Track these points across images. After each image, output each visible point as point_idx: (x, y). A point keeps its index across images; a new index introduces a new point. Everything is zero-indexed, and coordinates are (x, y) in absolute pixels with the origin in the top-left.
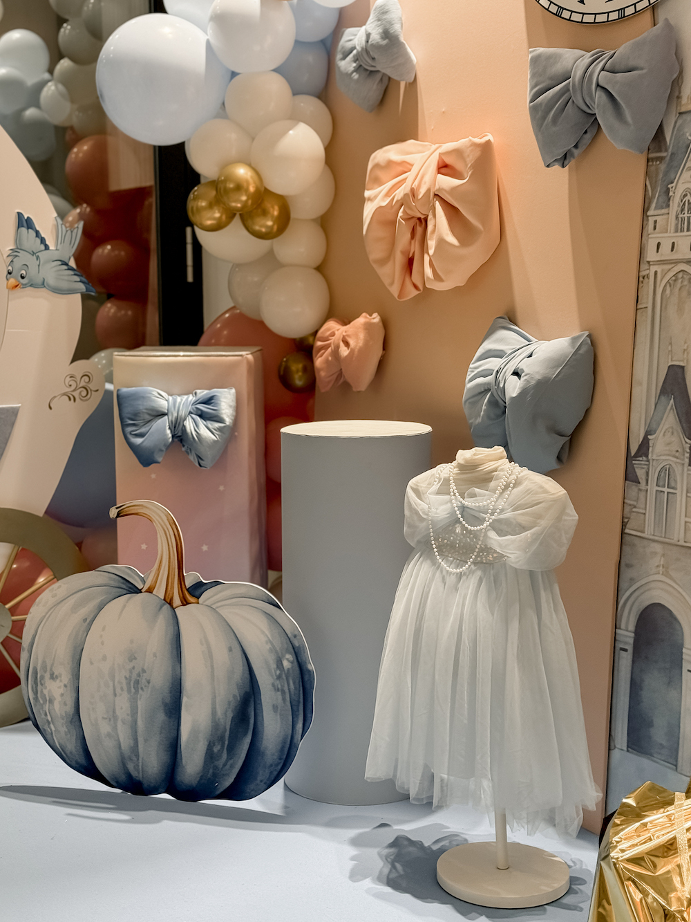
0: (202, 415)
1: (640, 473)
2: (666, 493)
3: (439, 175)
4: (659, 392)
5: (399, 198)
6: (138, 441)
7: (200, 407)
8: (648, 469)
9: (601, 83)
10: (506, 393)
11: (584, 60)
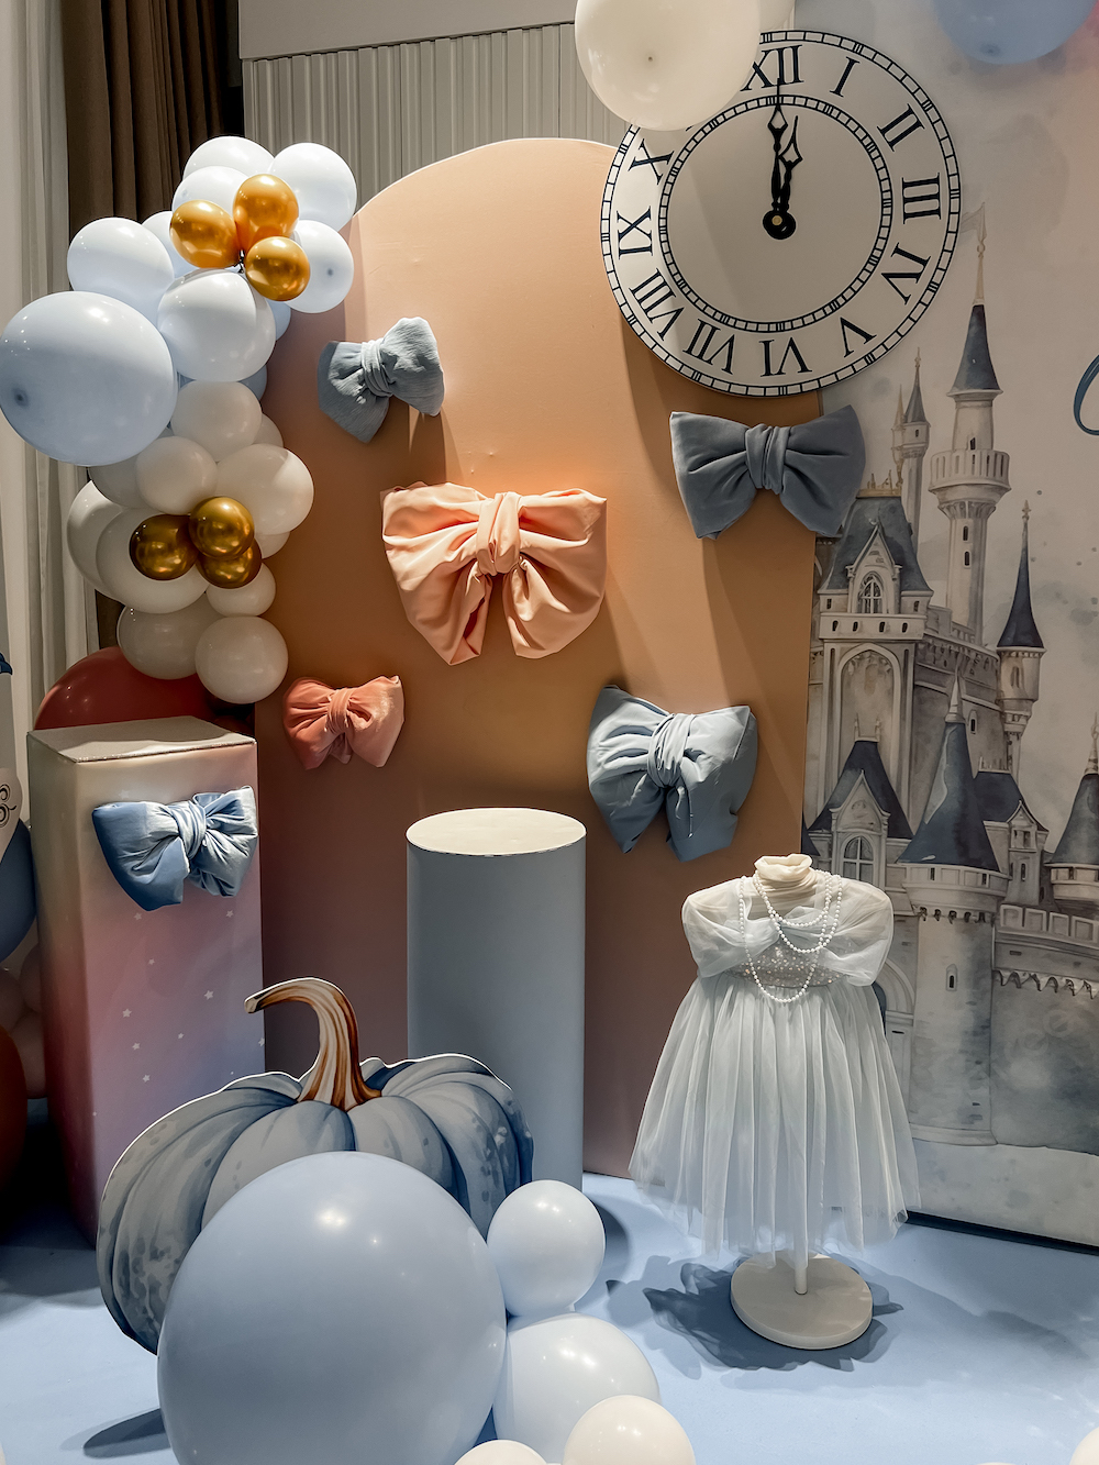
0: (222, 828)
1: (821, 845)
2: (858, 865)
3: (521, 531)
4: (842, 766)
5: (471, 553)
6: (147, 878)
7: (220, 817)
8: (832, 841)
9: (789, 463)
10: (677, 774)
11: (755, 434)
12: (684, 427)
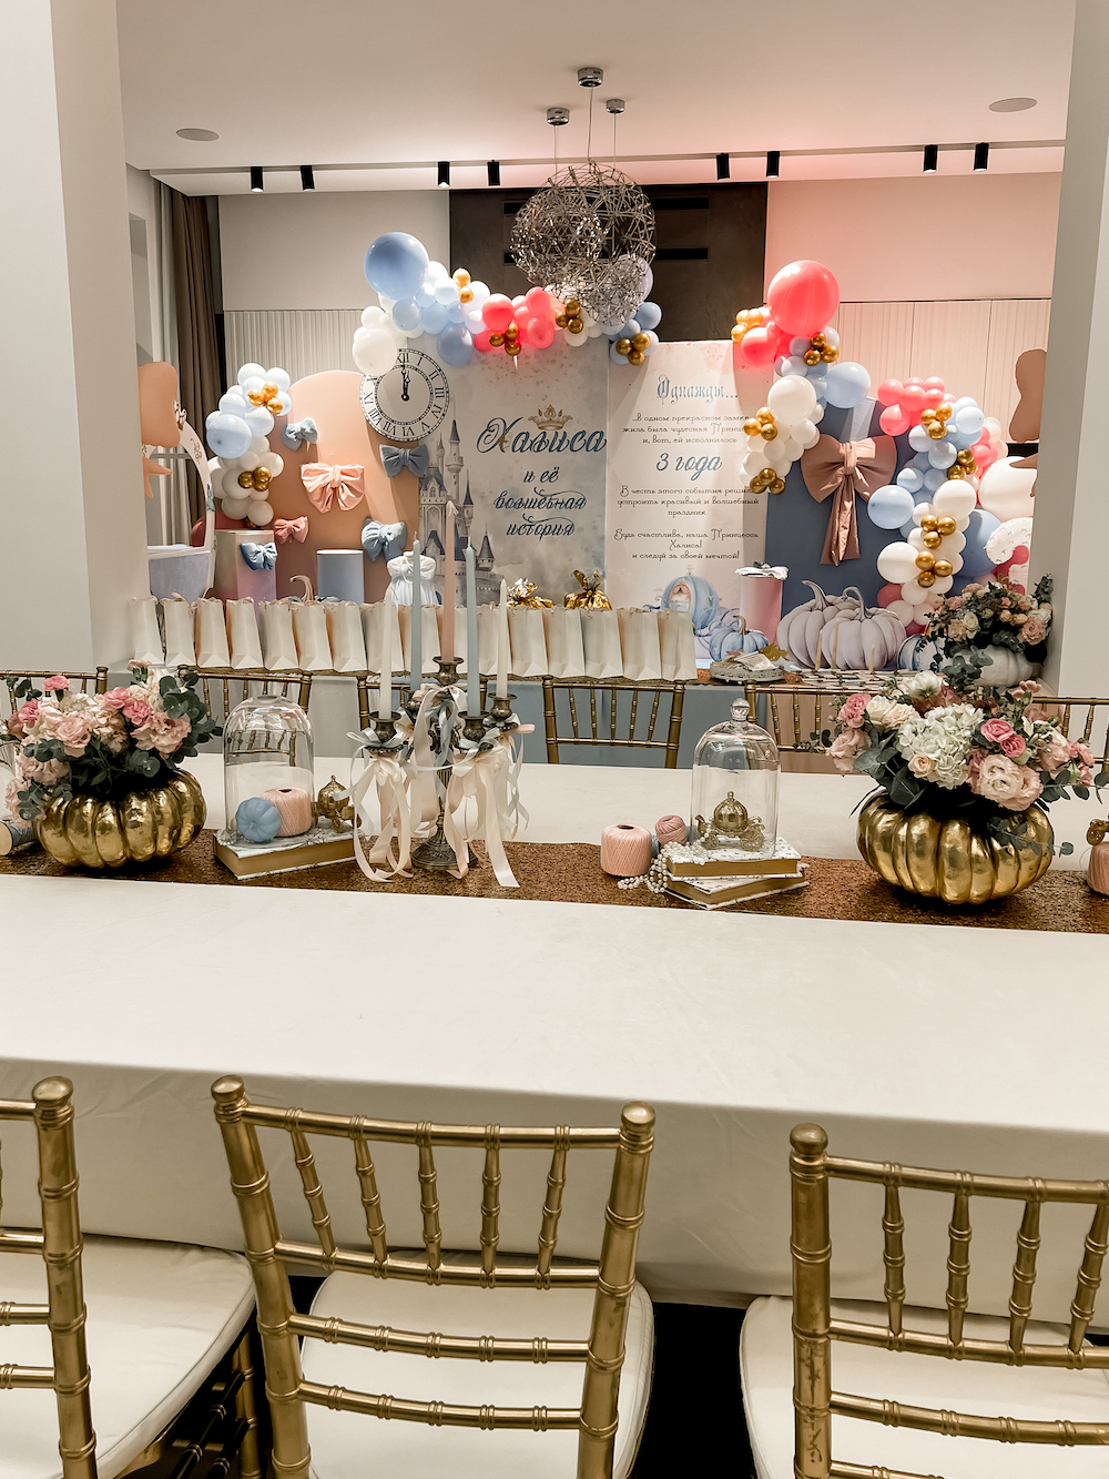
0: (269, 552)
3: (341, 476)
4: (428, 537)
5: (328, 482)
6: (253, 563)
9: (410, 459)
10: (386, 539)
11: (402, 451)
12: (383, 449)
